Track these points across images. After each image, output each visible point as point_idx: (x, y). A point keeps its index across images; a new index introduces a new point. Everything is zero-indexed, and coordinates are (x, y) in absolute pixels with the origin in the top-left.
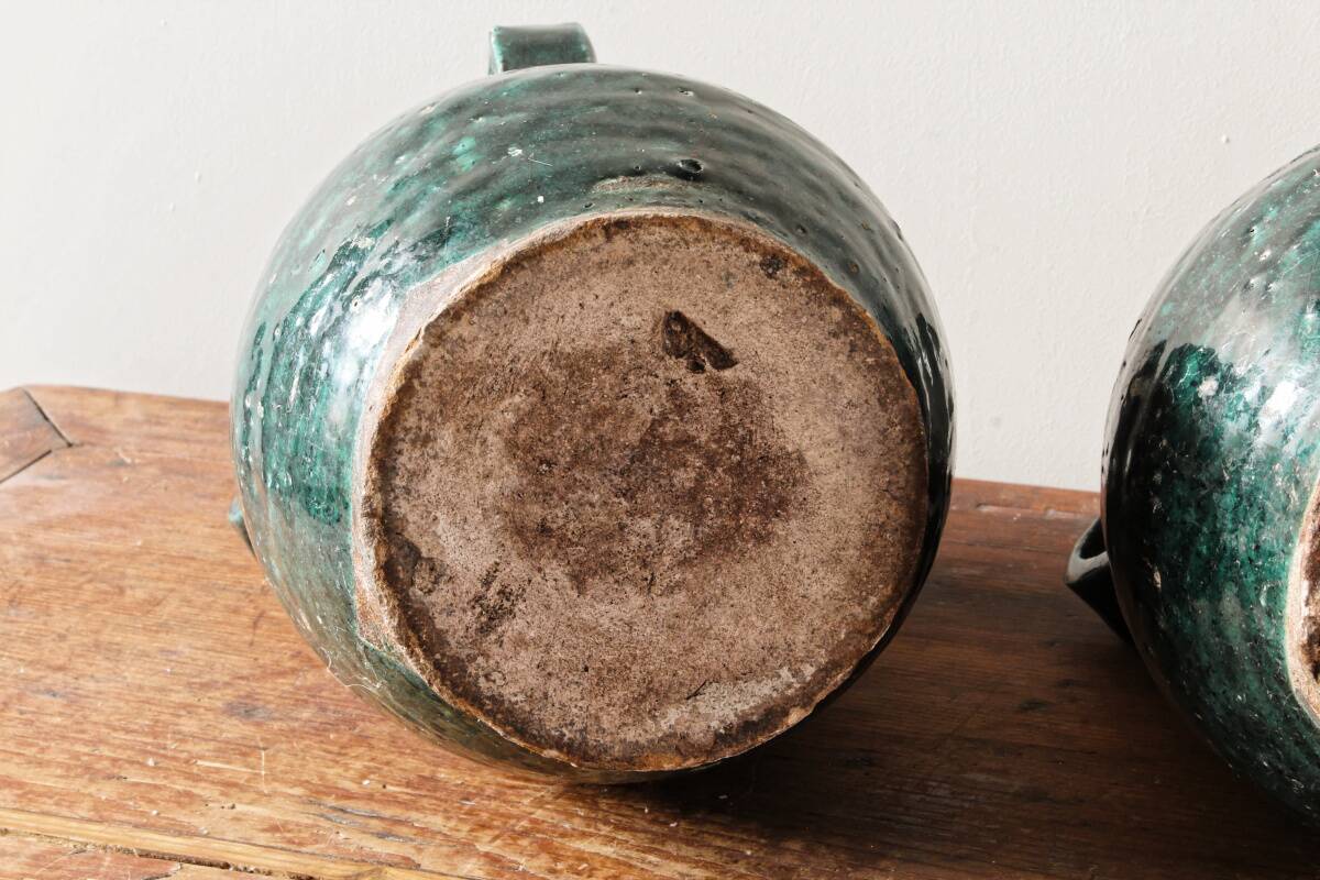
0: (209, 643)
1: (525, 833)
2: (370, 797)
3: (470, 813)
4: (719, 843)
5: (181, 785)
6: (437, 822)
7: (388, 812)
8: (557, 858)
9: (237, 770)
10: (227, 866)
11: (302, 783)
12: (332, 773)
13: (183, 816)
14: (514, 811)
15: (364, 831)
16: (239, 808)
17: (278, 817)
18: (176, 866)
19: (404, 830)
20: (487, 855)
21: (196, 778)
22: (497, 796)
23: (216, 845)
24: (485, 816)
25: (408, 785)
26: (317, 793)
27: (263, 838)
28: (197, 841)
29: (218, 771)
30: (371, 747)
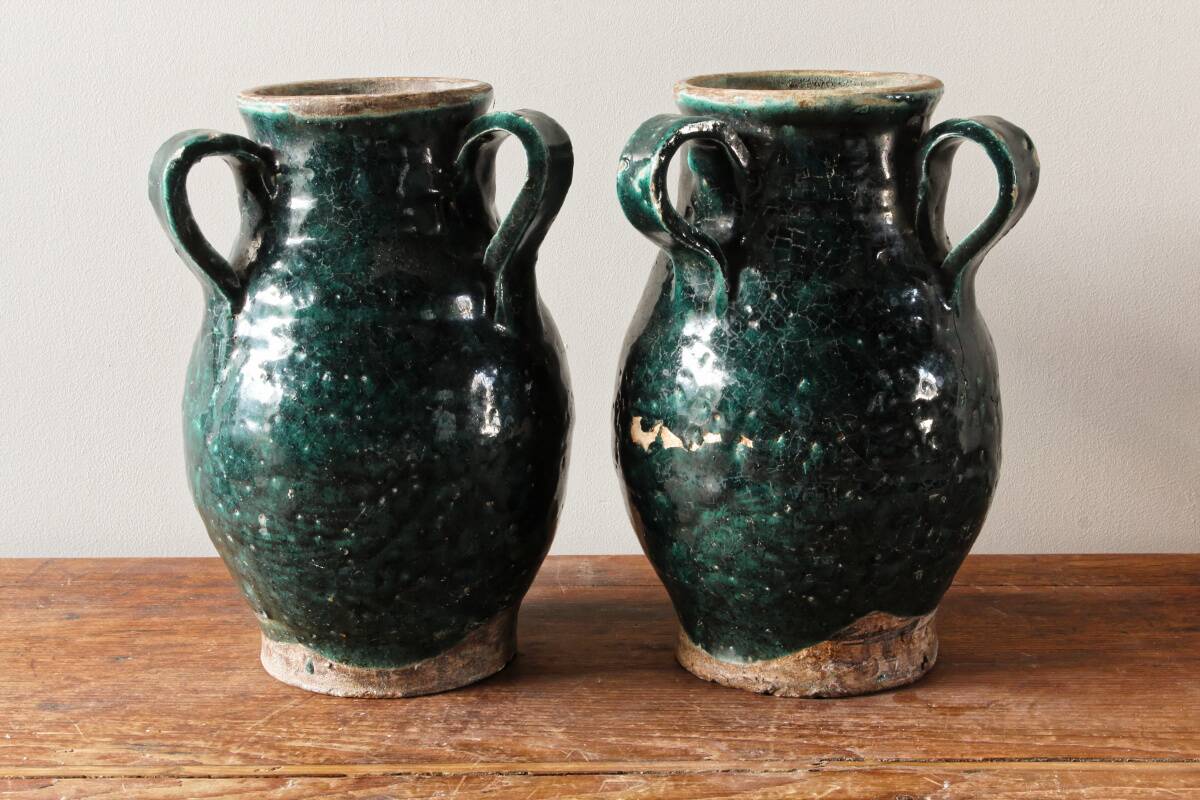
0: (8, 678)
1: (256, 743)
2: (154, 737)
3: (219, 737)
4: (370, 734)
5: (33, 745)
6: (201, 743)
7: (169, 742)
8: (281, 751)
9: (62, 734)
10: (84, 777)
11: (108, 736)
12: (124, 729)
13: (43, 758)
14: (245, 734)
15: (160, 752)
16: (76, 751)
17: (103, 752)
18: (54, 781)
19: (183, 749)
20: (238, 754)
21: (41, 740)
22: (231, 728)
23: (71, 768)
24: (228, 738)
25: (174, 729)
26: (120, 739)
27: (100, 762)
28: (60, 768)
29: (52, 736)
30: (141, 715)
